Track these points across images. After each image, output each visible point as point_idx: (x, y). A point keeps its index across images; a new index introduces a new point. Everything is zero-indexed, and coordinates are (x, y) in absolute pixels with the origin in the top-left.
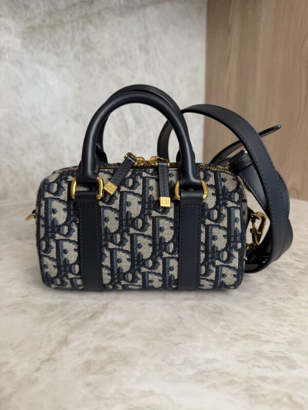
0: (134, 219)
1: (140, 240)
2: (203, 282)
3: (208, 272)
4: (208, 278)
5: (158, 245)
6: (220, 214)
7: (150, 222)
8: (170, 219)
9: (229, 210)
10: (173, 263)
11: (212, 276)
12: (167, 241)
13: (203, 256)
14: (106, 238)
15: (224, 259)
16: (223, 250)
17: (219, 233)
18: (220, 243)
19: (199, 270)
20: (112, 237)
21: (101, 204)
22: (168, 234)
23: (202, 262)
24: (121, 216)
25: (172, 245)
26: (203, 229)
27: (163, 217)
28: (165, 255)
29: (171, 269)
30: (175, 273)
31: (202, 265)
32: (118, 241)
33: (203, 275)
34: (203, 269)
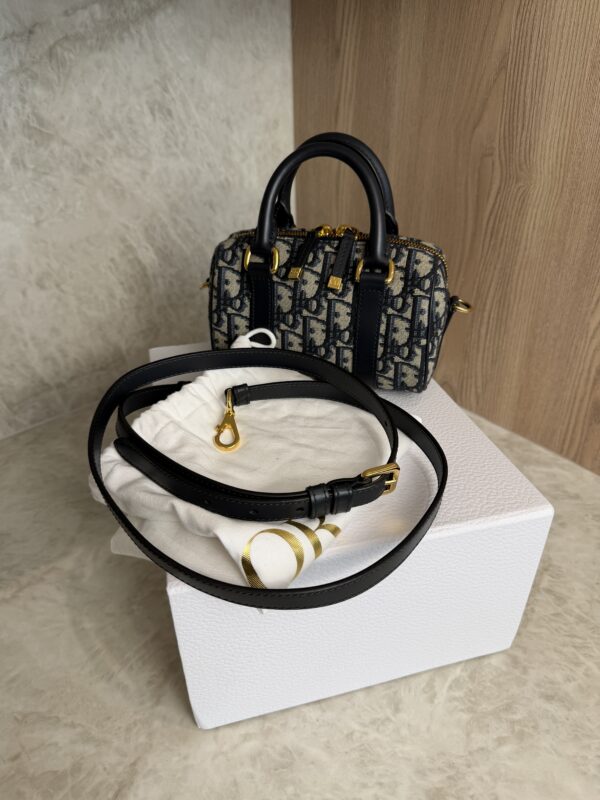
0: (308, 300)
1: (313, 324)
2: (381, 380)
3: (385, 369)
4: (386, 375)
5: (332, 332)
6: (404, 303)
7: (325, 305)
8: (348, 304)
9: (415, 299)
10: (348, 354)
11: (391, 374)
12: (342, 328)
13: (381, 350)
14: (278, 317)
15: (405, 356)
16: (404, 345)
17: (401, 325)
18: (402, 337)
19: (376, 366)
20: (284, 318)
21: (275, 279)
22: (344, 321)
23: (379, 356)
24: (295, 294)
25: (347, 334)
26: (384, 319)
27: (340, 301)
28: (339, 344)
29: (346, 360)
30: (349, 365)
31: (380, 359)
32: (291, 322)
33: (380, 372)
34: (380, 365)
